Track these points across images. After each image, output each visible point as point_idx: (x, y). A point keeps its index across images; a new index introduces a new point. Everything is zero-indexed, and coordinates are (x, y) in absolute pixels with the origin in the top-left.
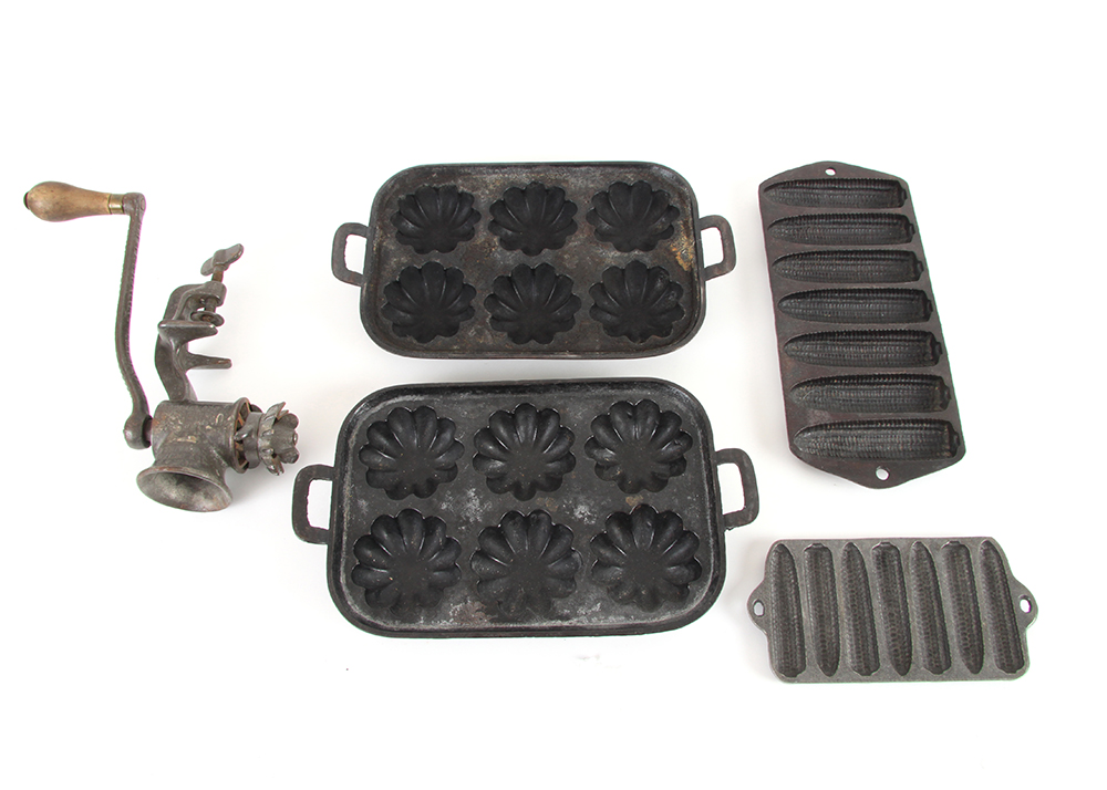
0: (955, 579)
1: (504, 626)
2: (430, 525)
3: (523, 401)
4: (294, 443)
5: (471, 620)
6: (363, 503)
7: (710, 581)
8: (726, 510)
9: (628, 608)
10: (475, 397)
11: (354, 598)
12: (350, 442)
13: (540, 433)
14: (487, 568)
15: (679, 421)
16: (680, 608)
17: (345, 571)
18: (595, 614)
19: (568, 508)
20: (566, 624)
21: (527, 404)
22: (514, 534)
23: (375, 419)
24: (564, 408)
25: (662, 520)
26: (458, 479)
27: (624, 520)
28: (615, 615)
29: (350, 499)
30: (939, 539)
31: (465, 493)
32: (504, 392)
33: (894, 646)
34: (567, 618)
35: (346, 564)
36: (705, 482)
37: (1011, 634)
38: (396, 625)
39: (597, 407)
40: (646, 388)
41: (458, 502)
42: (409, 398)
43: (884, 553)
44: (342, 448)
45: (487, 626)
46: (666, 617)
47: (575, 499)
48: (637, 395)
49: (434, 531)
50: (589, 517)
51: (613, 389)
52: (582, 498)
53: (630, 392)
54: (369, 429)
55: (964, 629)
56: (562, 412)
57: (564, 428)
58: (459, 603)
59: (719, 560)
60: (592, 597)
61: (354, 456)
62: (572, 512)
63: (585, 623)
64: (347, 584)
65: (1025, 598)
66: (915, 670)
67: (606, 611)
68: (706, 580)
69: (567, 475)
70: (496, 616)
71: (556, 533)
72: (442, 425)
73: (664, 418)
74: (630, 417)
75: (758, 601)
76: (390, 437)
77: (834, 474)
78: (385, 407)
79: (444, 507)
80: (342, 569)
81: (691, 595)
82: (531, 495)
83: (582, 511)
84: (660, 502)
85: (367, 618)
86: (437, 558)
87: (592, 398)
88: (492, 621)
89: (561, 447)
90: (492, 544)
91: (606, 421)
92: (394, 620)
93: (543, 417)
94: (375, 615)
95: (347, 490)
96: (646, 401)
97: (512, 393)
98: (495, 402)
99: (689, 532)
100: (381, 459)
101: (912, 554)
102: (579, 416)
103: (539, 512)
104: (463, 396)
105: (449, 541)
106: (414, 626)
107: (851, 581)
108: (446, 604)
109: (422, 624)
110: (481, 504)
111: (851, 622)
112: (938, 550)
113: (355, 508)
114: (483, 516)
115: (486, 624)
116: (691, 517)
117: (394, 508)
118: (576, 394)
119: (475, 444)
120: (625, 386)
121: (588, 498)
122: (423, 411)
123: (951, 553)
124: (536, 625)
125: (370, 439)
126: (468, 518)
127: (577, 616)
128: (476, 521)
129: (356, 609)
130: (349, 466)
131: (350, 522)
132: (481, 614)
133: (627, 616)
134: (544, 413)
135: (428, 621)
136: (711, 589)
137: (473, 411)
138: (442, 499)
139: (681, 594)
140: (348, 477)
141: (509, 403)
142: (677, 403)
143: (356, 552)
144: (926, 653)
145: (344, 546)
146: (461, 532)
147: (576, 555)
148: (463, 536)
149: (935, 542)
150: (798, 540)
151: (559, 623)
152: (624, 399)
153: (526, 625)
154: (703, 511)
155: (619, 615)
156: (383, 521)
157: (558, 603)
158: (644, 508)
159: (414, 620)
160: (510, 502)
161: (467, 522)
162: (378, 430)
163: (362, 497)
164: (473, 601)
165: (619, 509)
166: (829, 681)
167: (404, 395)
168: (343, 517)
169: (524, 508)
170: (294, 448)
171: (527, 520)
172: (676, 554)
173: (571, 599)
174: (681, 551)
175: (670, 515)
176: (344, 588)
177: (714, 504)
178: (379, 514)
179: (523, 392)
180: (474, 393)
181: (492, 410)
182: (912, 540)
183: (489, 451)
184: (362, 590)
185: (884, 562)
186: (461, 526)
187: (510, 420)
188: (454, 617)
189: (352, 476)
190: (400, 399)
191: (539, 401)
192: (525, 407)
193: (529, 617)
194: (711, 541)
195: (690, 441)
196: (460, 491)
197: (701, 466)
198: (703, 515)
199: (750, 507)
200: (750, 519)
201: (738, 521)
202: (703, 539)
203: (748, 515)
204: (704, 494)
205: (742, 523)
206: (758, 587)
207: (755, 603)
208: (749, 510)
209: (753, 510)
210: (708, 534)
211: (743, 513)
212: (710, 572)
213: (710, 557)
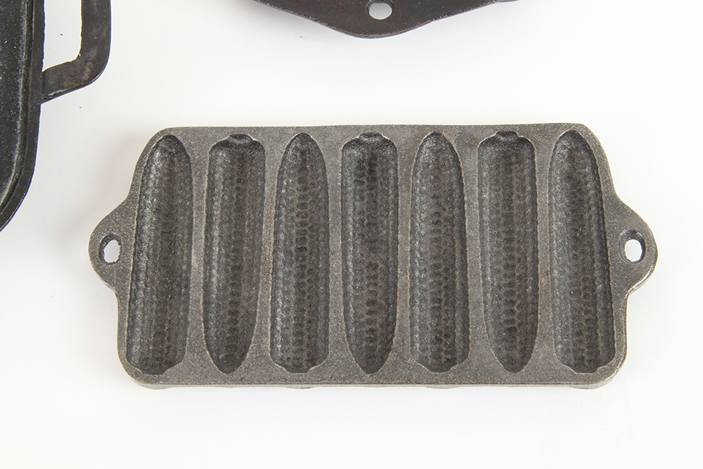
0: (508, 202)
8: (48, 62)
30: (476, 127)
33: (369, 322)
36: (24, 18)
37: (601, 303)
43: (374, 157)
55: (512, 293)
65: (633, 235)
66: (395, 364)
75: (112, 237)
77: (300, 14)
101: (426, 155)
107: (303, 206)
111: (293, 280)
112: (472, 146)
123: (506, 157)
144: (429, 337)
149: (467, 134)
150: (203, 129)
166: (225, 382)
182: (422, 128)
185: (371, 171)
194: (20, 121)
198: (11, 76)
199: (89, 57)
200: (86, 76)
201: (64, 81)
202: (6, 118)
203: (83, 71)
204: (20, 38)
205: (70, 83)
206: (116, 210)
207: (106, 241)
208: (86, 62)
209: (94, 62)
210: (16, 109)
211: (74, 65)
212: (9, 176)
213: (14, 149)
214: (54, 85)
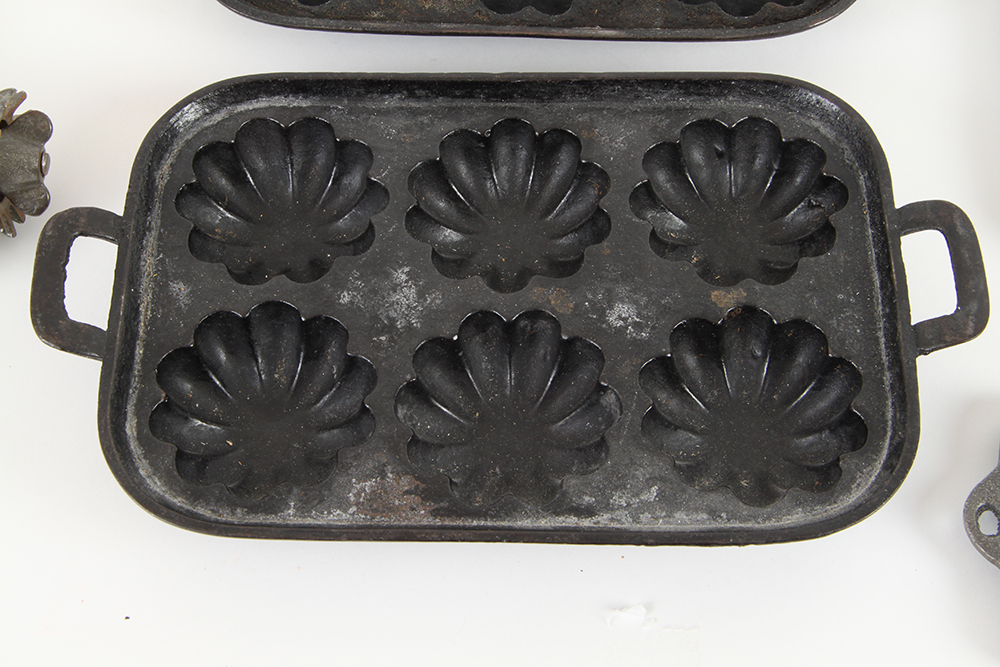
1: (459, 523)
2: (316, 334)
3: (509, 115)
4: (41, 172)
5: (392, 509)
6: (180, 289)
7: (885, 452)
8: (917, 316)
9: (715, 499)
10: (414, 104)
11: (151, 464)
12: (158, 175)
13: (543, 179)
14: (425, 425)
15: (820, 156)
16: (823, 502)
17: (138, 414)
18: (646, 506)
19: (594, 306)
20: (586, 523)
21: (515, 121)
22: (482, 358)
23: (210, 138)
24: (590, 127)
25: (785, 339)
26: (375, 247)
27: (705, 336)
28: (688, 510)
29: (155, 280)
31: (388, 276)
32: (470, 96)
34: (589, 512)
35: (140, 400)
36: (874, 268)
38: (239, 516)
39: (654, 129)
40: (755, 94)
41: (374, 292)
42: (279, 101)
44: (141, 183)
45: (425, 522)
46: (796, 518)
47: (609, 291)
48: (734, 109)
49: (322, 350)
50: (636, 325)
51: (688, 94)
52: (622, 290)
53: (721, 103)
54: (199, 155)
56: (584, 136)
57: (589, 165)
58: (368, 477)
59: (903, 410)
60: (641, 474)
61: (164, 202)
62: (602, 315)
63: (627, 524)
64: (140, 438)
67: (668, 501)
68: (877, 450)
69: (594, 248)
70: (445, 504)
71: (569, 354)
72: (346, 153)
73: (789, 153)
74: (720, 155)
75: (987, 507)
76: (237, 178)
78: (232, 117)
79: (345, 298)
80: (130, 409)
81: (845, 477)
82: (520, 281)
83: (621, 313)
84: (780, 303)
85: (178, 501)
86: (327, 404)
87: (646, 112)
88: (435, 513)
89: (581, 207)
90: (436, 377)
91: (671, 155)
92: (233, 506)
93: (546, 146)
94: (195, 497)
95: (149, 263)
96: (754, 120)
97: (488, 98)
98: (453, 113)
99: (841, 361)
100: (219, 216)
102: (620, 143)
103: (534, 315)
104: (391, 102)
105: (351, 365)
106: (272, 519)
108: (342, 480)
109: (291, 516)
110: (421, 295)
113: (162, 296)
114: (422, 317)
115: (423, 518)
116: (845, 332)
117: (243, 300)
118: (615, 105)
119: (410, 188)
120: (713, 90)
121: (634, 291)
122: (310, 128)
124: (526, 523)
125: (198, 175)
126: (393, 321)
127: (609, 508)
128: (409, 327)
129: (157, 486)
130: (155, 219)
131: (153, 321)
132: (414, 499)
133: (714, 514)
134: (548, 140)
135: (303, 510)
136: (888, 466)
137: (407, 129)
138: (342, 285)
139: (824, 478)
140: (151, 241)
141: (480, 116)
142: (816, 124)
143: (160, 379)
145: (137, 367)
146: (378, 346)
147: (610, 399)
148: (382, 355)
151: (572, 521)
152: (710, 116)
153: (505, 524)
154: (869, 323)
155: (696, 510)
156: (220, 323)
157: (571, 482)
158: (748, 314)
159: (272, 508)
160: (477, 293)
161: (390, 328)
162: (217, 162)
163: (177, 277)
164: (398, 475)
165: (698, 312)
167: (271, 93)
168: (137, 312)
169: (507, 306)
170: (39, 183)
171: (510, 328)
172: (811, 412)
173: (597, 478)
174: (823, 404)
175: (801, 326)
176: (133, 445)
177: (893, 307)
178: (213, 308)
179: (508, 97)
180: (412, 95)
181: (447, 128)
183: (438, 211)
184: (172, 449)
186: (379, 334)
187: (479, 149)
188: (357, 504)
189: (160, 238)
190: (262, 103)
191: (540, 116)
192: (512, 127)
193: (510, 510)
194: (887, 377)
195: (843, 194)
196: (380, 269)
197: (864, 238)
198: (869, 329)
199: (970, 311)
200: (970, 331)
201: (945, 335)
202: (871, 373)
203: (966, 324)
204: (873, 290)
205: (953, 338)
206: (988, 478)
207: (981, 510)
208: (968, 316)
209: (976, 316)
210: (880, 364)
211: (954, 319)
212: (885, 435)
213: (885, 405)
214: (933, 339)
